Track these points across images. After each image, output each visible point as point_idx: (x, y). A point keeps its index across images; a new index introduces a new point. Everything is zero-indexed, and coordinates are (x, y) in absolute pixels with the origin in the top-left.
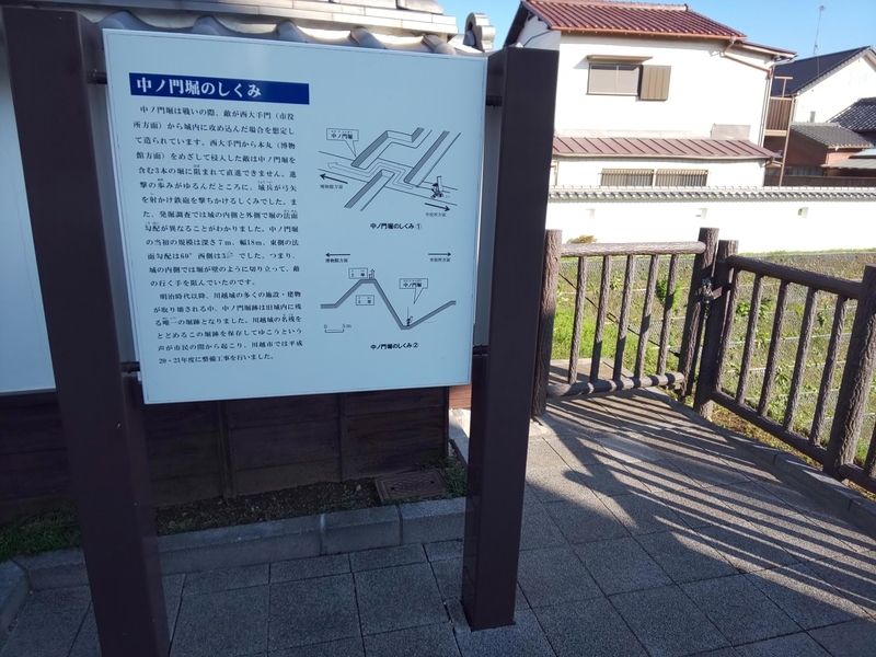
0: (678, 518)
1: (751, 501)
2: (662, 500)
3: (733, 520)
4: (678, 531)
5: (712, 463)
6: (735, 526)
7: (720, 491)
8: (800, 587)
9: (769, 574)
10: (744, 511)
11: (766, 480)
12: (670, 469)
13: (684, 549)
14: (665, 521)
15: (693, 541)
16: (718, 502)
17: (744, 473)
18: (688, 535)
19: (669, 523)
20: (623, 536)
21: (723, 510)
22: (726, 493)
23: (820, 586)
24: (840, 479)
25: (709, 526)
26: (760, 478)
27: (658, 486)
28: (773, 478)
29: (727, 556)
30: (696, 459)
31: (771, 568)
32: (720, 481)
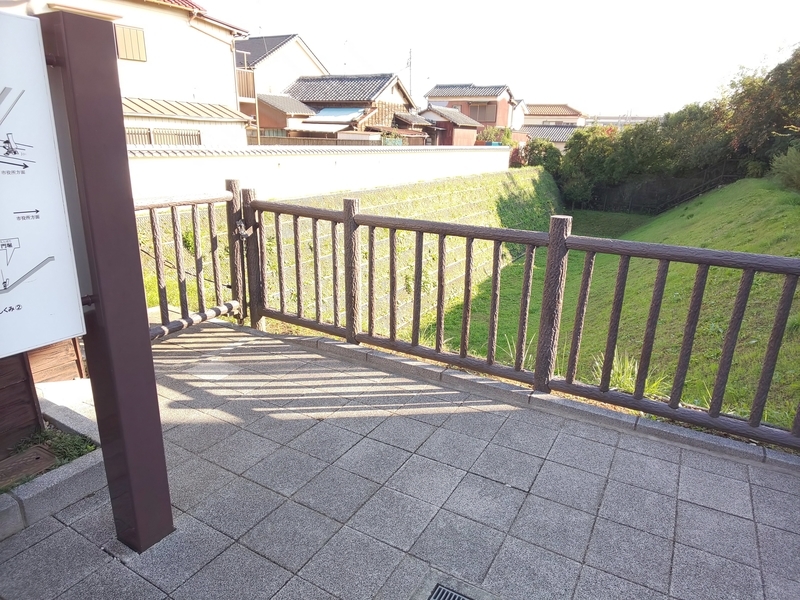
0: (270, 404)
1: (312, 376)
2: (254, 397)
3: (305, 391)
4: (272, 412)
5: (279, 360)
6: (308, 395)
7: (290, 376)
8: (355, 414)
9: (337, 414)
10: (310, 383)
11: (316, 359)
12: (251, 374)
13: (281, 422)
14: (261, 409)
15: (285, 414)
16: (292, 384)
17: (301, 359)
18: (280, 412)
19: (265, 409)
20: (236, 432)
21: (297, 387)
22: (295, 376)
23: (365, 409)
24: (358, 343)
25: (292, 401)
26: (312, 359)
27: (248, 388)
28: (320, 357)
29: (309, 414)
30: (267, 361)
31: (337, 410)
32: (288, 370)
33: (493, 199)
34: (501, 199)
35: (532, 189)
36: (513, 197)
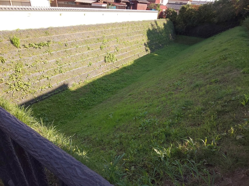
33: (146, 30)
34: (149, 30)
35: (163, 27)
36: (154, 30)
